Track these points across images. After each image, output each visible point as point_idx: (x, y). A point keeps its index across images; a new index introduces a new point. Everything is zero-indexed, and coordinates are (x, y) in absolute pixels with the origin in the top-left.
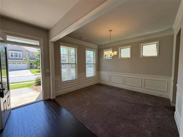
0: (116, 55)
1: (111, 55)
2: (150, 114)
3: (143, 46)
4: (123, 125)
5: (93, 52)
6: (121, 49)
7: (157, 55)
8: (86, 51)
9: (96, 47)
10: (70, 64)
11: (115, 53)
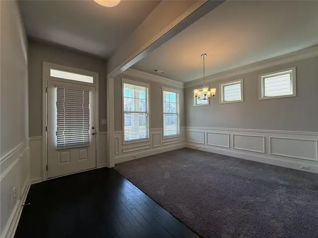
0: (214, 95)
1: (205, 95)
2: (282, 197)
3: (264, 78)
4: (228, 209)
5: (175, 94)
6: (224, 86)
7: (292, 94)
8: (164, 92)
9: (180, 85)
10: (137, 112)
11: (213, 91)
